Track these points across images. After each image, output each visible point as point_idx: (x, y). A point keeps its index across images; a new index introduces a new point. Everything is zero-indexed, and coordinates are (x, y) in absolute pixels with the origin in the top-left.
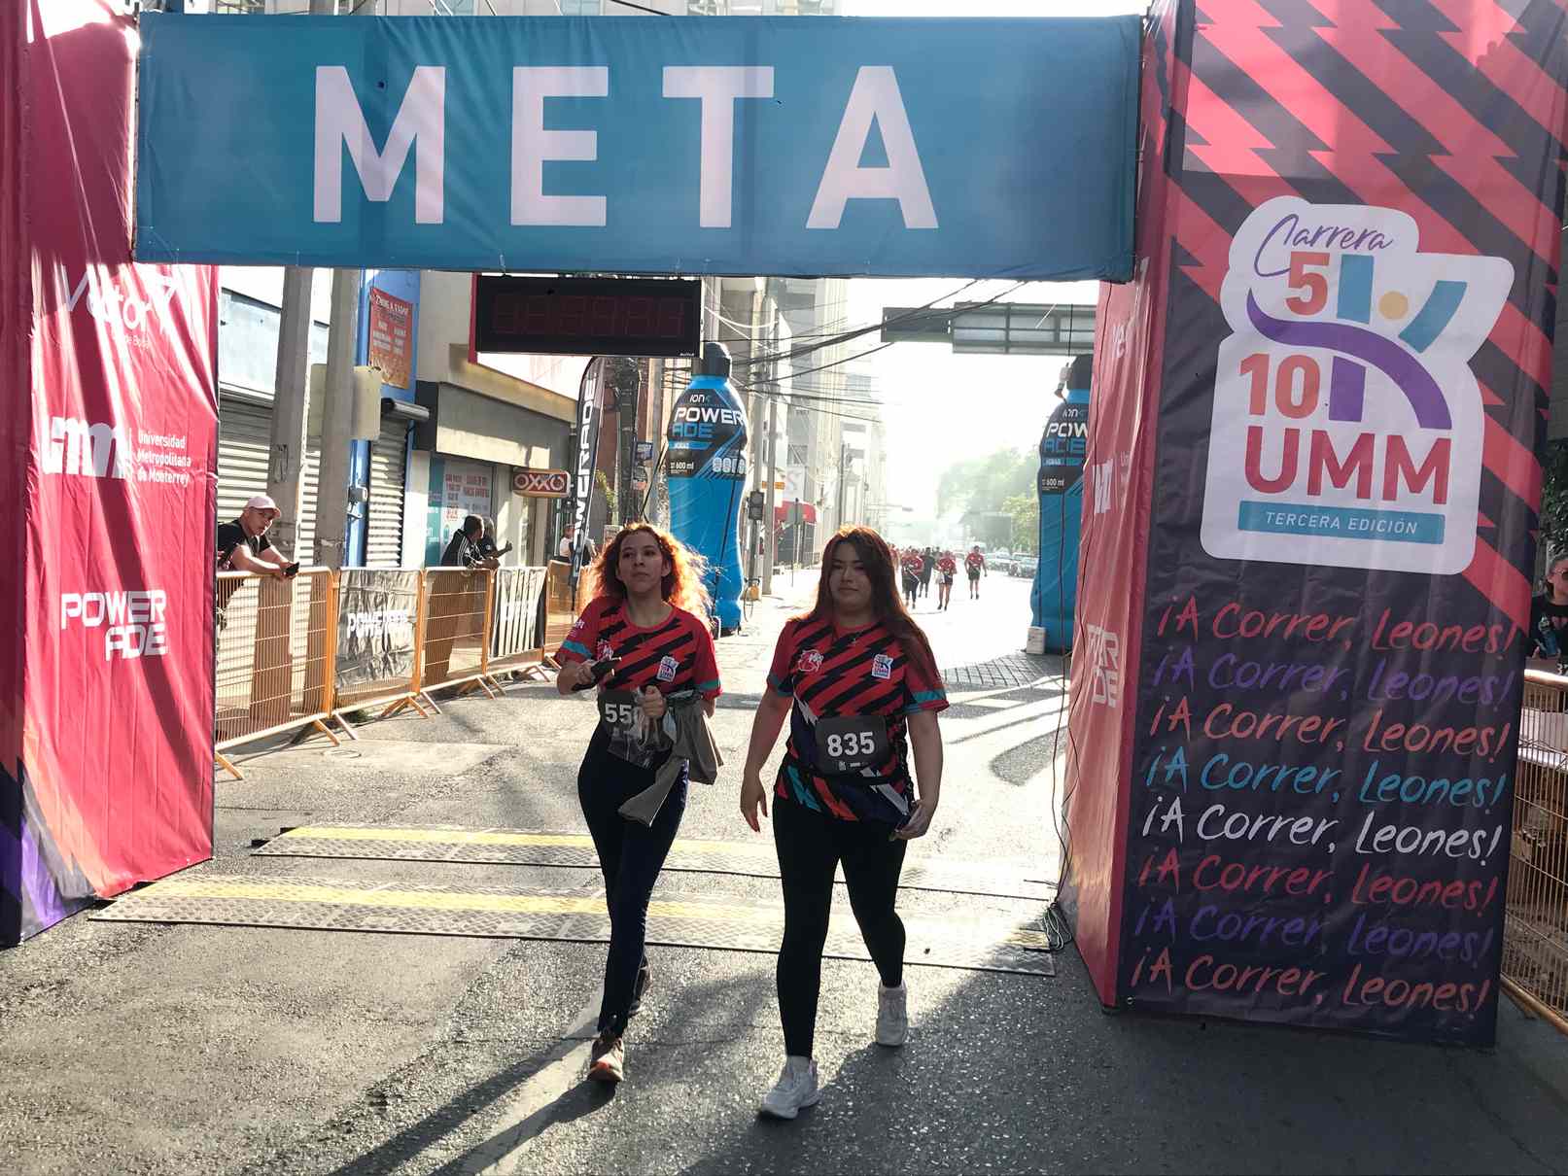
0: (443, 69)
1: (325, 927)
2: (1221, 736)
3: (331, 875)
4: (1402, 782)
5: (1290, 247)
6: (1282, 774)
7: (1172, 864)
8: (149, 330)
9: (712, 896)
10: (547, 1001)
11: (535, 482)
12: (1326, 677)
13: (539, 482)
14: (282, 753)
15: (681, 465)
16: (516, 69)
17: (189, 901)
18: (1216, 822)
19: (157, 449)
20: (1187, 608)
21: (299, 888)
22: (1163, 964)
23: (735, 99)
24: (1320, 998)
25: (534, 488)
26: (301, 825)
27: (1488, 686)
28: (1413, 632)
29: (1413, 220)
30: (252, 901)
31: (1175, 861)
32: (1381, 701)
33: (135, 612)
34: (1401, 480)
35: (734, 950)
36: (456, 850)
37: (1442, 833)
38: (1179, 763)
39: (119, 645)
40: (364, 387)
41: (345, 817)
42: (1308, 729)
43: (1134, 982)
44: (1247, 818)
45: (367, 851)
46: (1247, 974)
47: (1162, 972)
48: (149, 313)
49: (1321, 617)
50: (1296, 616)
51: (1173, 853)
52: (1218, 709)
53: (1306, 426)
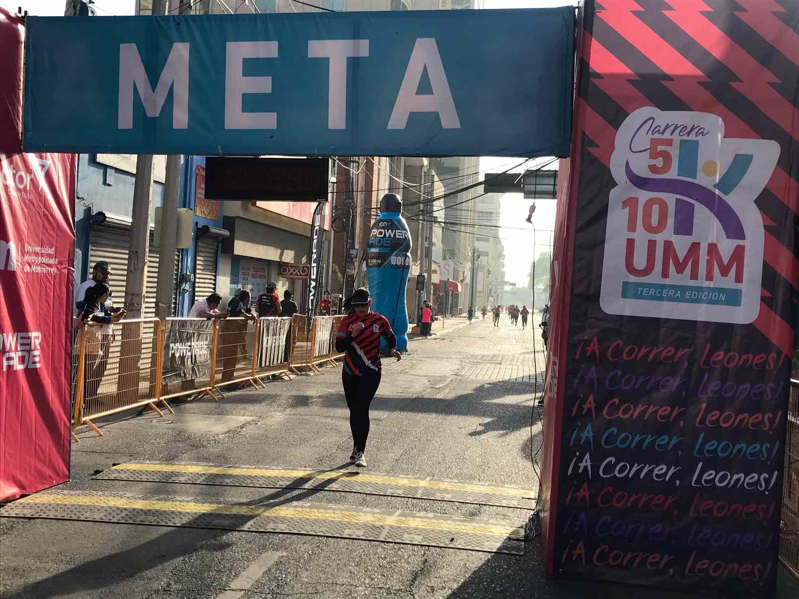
0: (188, 44)
1: (116, 521)
2: (614, 417)
3: (131, 491)
4: (719, 445)
5: (650, 135)
6: (649, 439)
7: (584, 492)
8: (32, 189)
9: (339, 506)
10: (225, 567)
11: (292, 271)
12: (675, 383)
13: (294, 271)
14: (129, 422)
15: (375, 261)
16: (228, 44)
17: (45, 505)
18: (610, 468)
19: (36, 254)
20: (592, 344)
21: (110, 498)
22: (580, 549)
23: (348, 58)
24: (671, 571)
25: (291, 274)
26: (125, 462)
27: (768, 389)
28: (724, 357)
29: (720, 119)
30: (80, 506)
31: (586, 490)
32: (705, 397)
33: (22, 344)
34: (716, 270)
35: (342, 538)
36: (203, 478)
37: (742, 475)
38: (588, 433)
39: (11, 363)
40: (184, 219)
41: (151, 458)
42: (663, 414)
43: (563, 561)
44: (628, 465)
45: (155, 477)
46: (629, 556)
47: (580, 555)
48: (32, 180)
49: (669, 349)
50: (655, 348)
51: (585, 486)
52: (611, 402)
53: (660, 239)
